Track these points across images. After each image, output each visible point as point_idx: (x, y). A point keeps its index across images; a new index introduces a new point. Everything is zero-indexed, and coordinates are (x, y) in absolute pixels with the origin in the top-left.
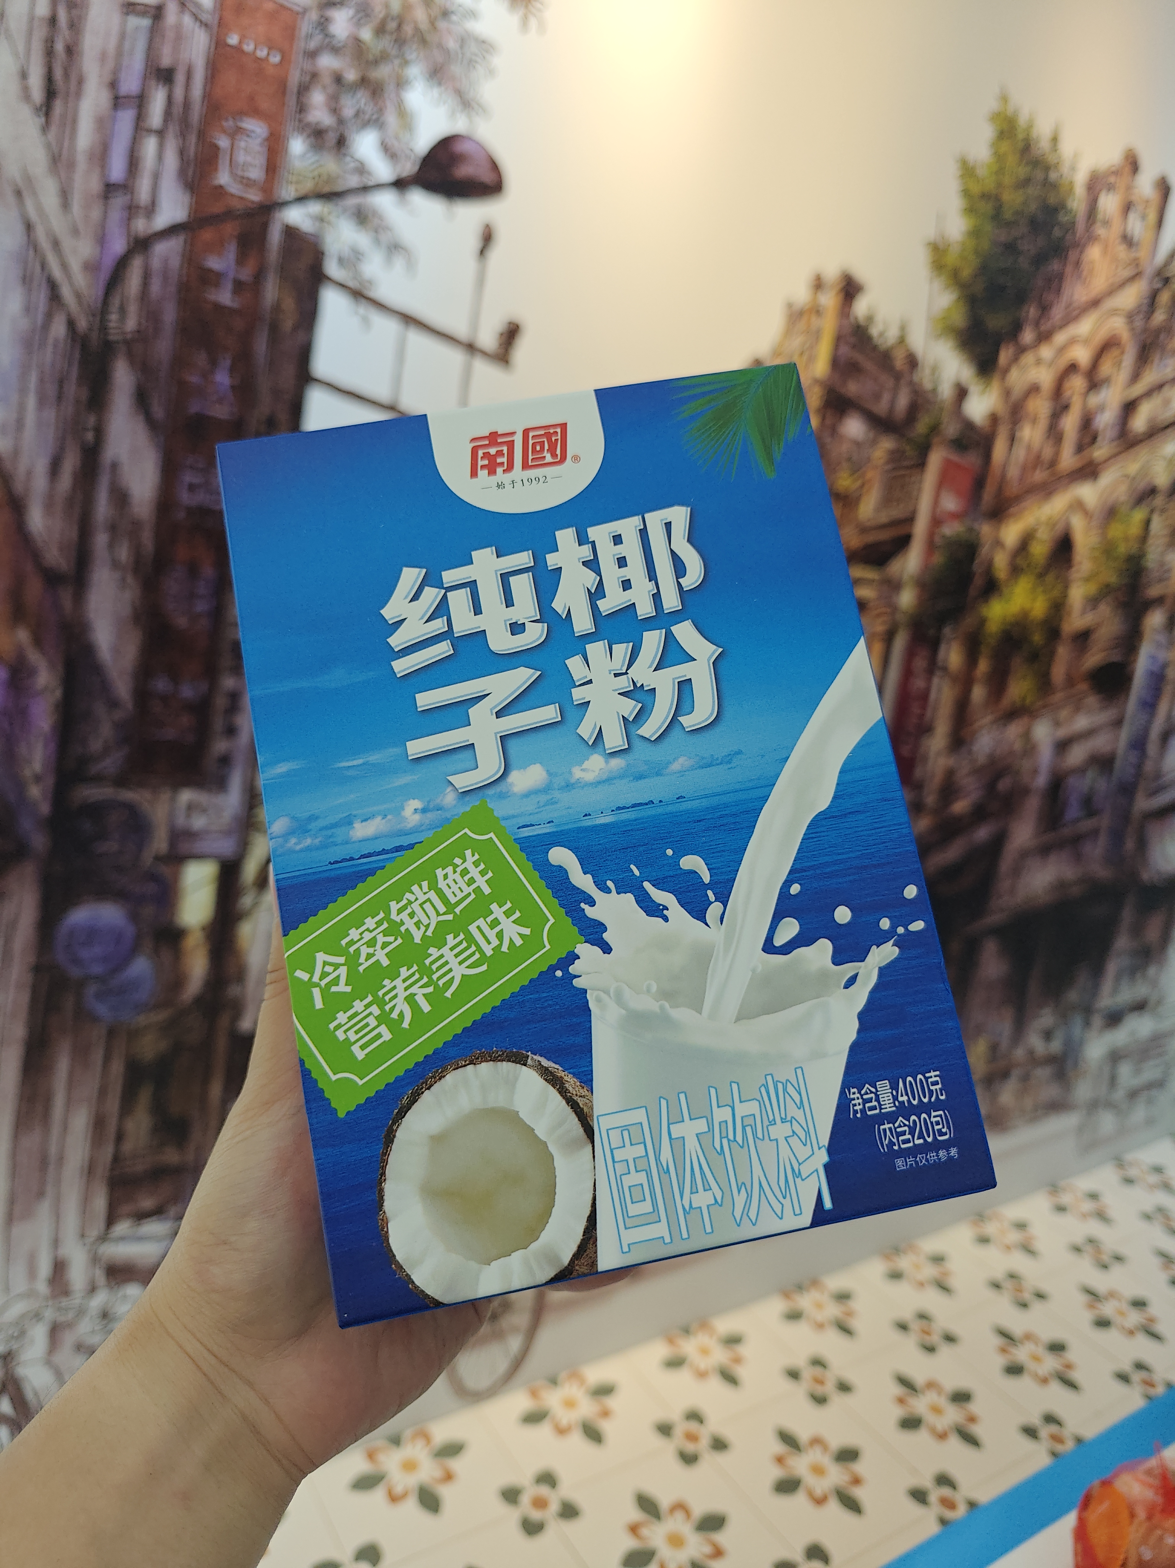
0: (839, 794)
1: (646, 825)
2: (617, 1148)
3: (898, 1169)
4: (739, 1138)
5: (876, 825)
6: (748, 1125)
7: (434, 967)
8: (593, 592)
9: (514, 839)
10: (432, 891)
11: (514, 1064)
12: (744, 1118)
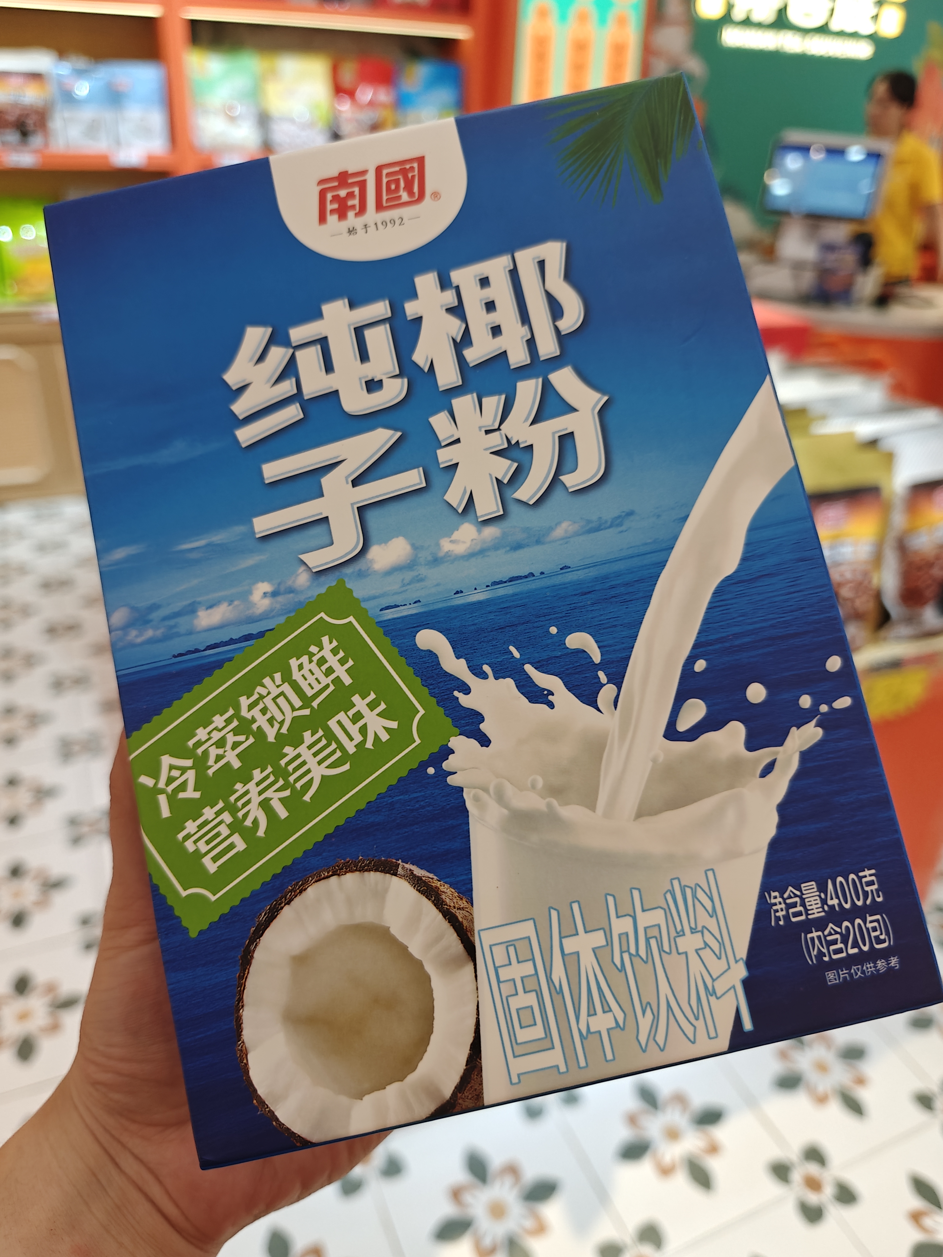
0: (748, 555)
1: (527, 600)
2: (502, 966)
3: (829, 983)
4: (643, 953)
5: (792, 590)
6: (653, 938)
7: (291, 768)
8: (458, 340)
9: (376, 623)
10: (286, 684)
11: (383, 874)
12: (647, 930)
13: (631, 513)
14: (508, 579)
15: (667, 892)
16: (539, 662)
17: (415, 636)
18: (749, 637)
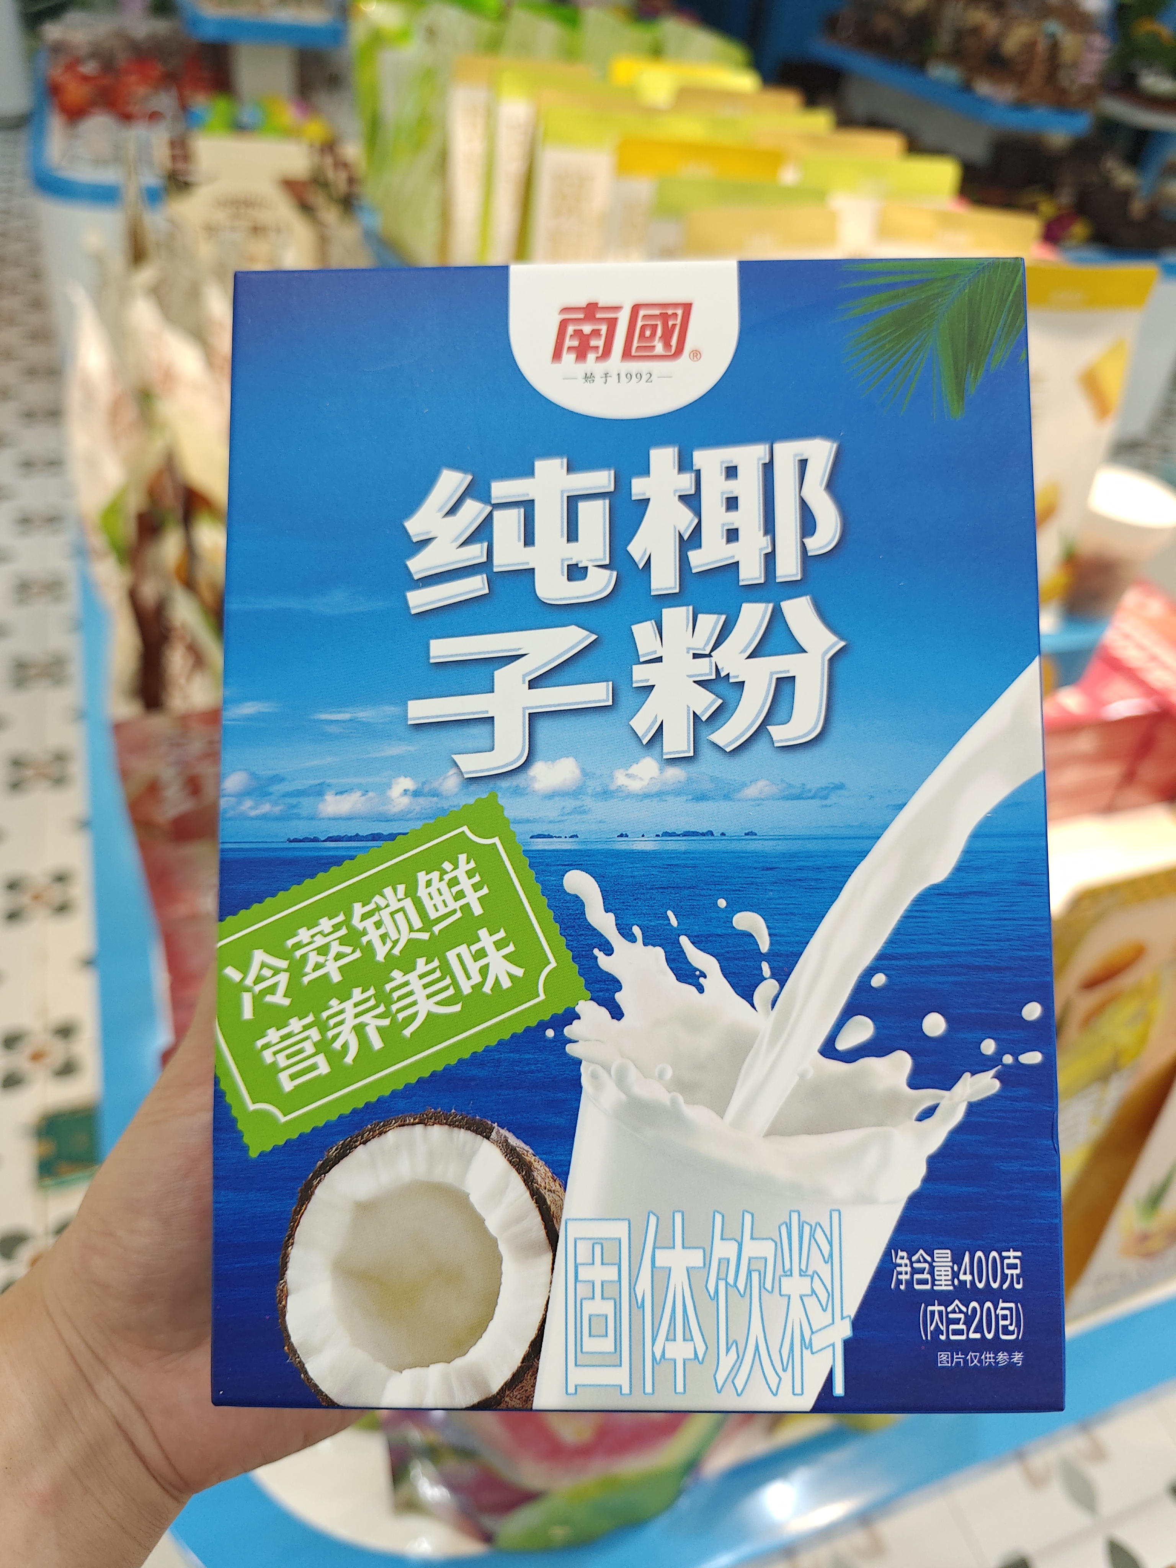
1: (698, 862)
2: (584, 1264)
3: (939, 1365)
4: (741, 1285)
5: (1005, 916)
6: (756, 1271)
7: (396, 995)
8: (686, 537)
9: (524, 850)
10: (409, 899)
11: (474, 1134)
12: (751, 1260)
14: (682, 832)
15: (782, 1224)
16: (698, 936)
17: (564, 876)
18: (942, 959)
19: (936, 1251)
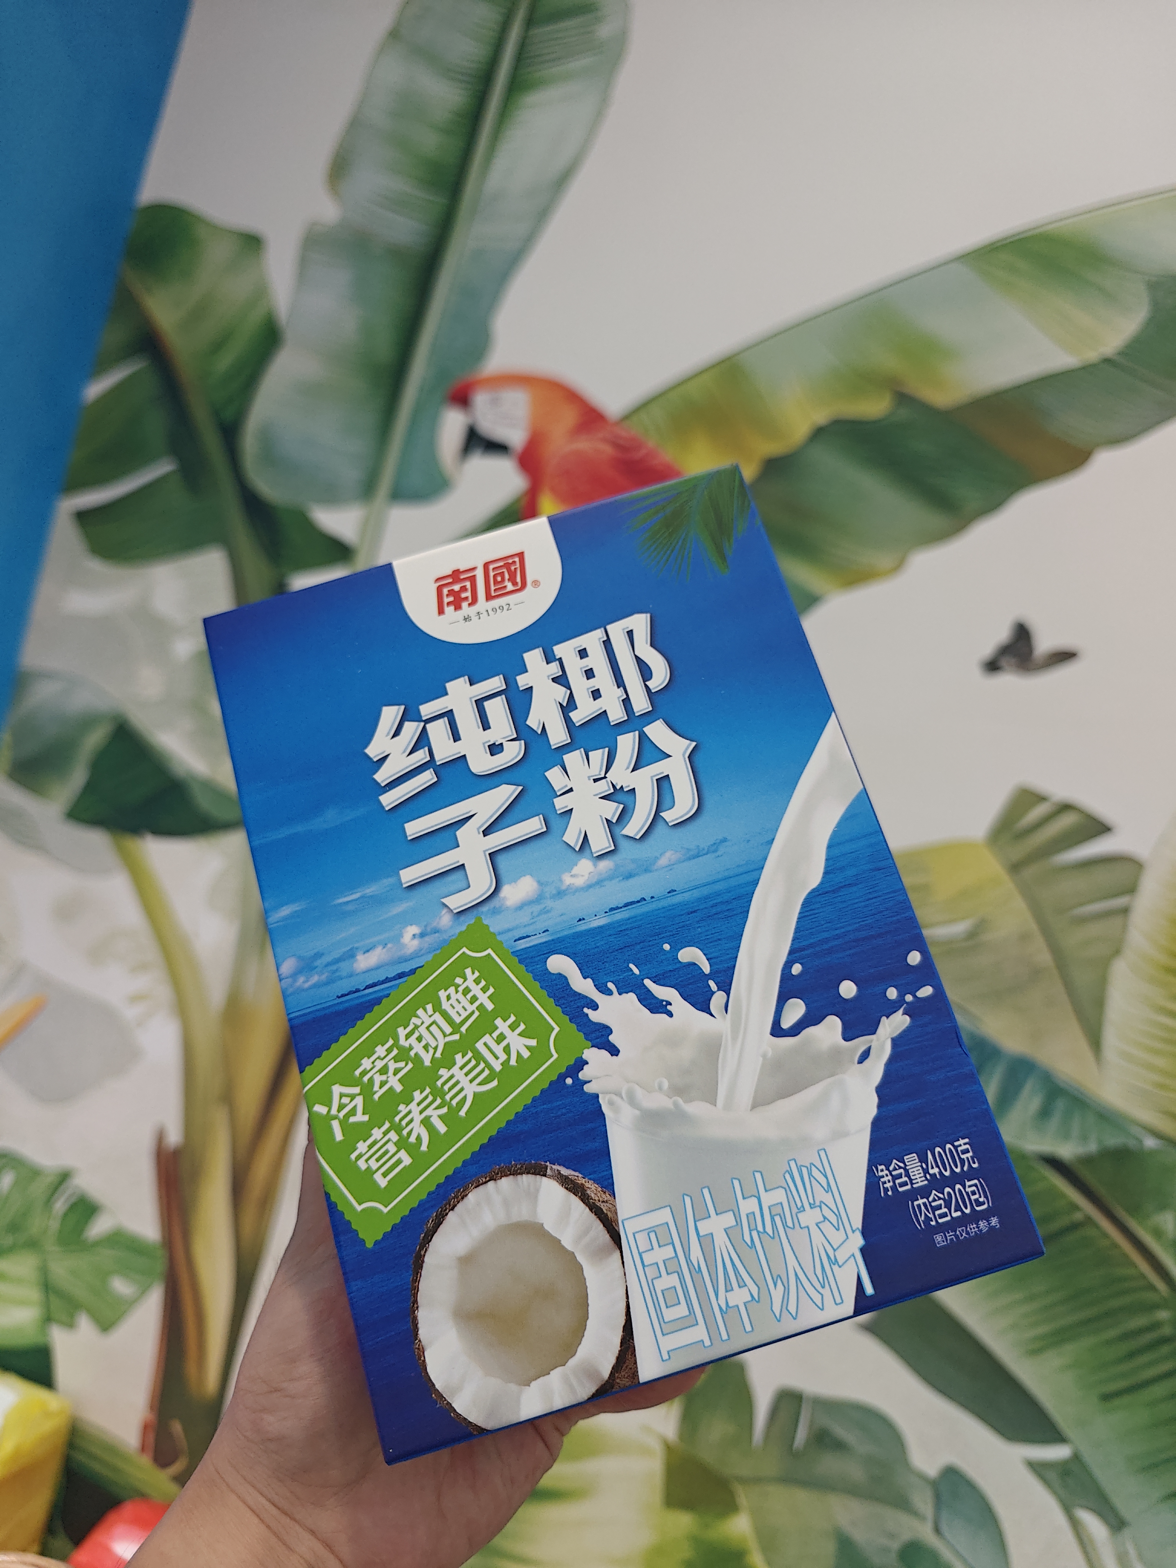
4: (769, 1229)
5: (871, 896)
6: (777, 1215)
7: (446, 1088)
8: (565, 704)
9: (512, 953)
10: (437, 1013)
11: (534, 1176)
12: (771, 1208)
13: (725, 840)
15: (785, 1173)
17: (546, 962)
19: (905, 1158)
